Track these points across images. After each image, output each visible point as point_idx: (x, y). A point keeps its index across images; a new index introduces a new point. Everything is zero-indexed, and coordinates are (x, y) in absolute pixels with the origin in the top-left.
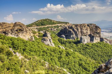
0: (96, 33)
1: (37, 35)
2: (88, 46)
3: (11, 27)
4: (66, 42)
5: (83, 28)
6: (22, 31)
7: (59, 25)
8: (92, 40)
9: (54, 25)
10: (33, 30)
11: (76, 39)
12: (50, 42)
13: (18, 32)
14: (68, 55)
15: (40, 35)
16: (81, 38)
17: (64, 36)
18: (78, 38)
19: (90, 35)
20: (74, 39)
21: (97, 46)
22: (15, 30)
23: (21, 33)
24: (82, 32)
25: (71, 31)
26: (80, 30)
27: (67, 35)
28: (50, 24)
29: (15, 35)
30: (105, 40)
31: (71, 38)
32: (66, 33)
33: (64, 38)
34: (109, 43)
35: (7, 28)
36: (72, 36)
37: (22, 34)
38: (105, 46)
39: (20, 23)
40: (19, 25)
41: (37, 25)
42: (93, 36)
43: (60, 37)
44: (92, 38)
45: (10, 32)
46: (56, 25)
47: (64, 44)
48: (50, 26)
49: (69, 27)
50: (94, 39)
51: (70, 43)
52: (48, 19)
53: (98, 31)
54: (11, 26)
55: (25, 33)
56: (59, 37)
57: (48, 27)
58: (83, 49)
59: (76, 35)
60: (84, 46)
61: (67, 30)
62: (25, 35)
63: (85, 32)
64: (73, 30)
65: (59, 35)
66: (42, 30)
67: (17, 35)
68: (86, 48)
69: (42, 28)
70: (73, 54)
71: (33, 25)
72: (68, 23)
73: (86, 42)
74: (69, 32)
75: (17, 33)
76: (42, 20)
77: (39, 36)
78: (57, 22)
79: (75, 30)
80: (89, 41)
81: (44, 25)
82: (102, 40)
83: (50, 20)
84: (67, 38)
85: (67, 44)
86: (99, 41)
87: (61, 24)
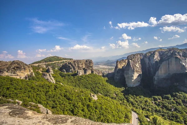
0: (90, 67)
1: (40, 71)
2: (82, 77)
3: (8, 66)
4: (66, 75)
5: (80, 63)
6: (20, 68)
7: (65, 61)
8: (85, 72)
9: (61, 61)
10: (41, 65)
11: (74, 72)
12: (50, 76)
13: (16, 70)
14: (56, 88)
15: (44, 70)
16: (77, 72)
17: (65, 70)
18: (75, 71)
19: (84, 69)
20: (73, 72)
21: (89, 77)
22: (12, 67)
23: (18, 70)
24: (78, 67)
25: (70, 66)
26: (77, 65)
27: (67, 70)
28: (57, 60)
29: (12, 73)
30: (94, 72)
31: (70, 72)
32: (66, 68)
33: (64, 72)
34: (97, 74)
35: (2, 67)
36: (71, 70)
37: (20, 71)
38: (94, 77)
39: (19, 61)
40: (17, 63)
41: (46, 62)
42: (86, 69)
43: (62, 71)
44: (85, 71)
45: (5, 70)
46: (62, 61)
47: (64, 77)
48: (57, 62)
49: (68, 63)
50: (87, 71)
51: (69, 75)
52: (56, 56)
53: (91, 65)
54: (8, 64)
55: (24, 70)
56: (60, 71)
57: (55, 63)
58: (78, 80)
59: (74, 69)
60: (79, 78)
61: (67, 65)
62: (24, 72)
63: (81, 67)
64: (72, 65)
65: (61, 69)
66: (50, 66)
67: (13, 73)
68: (81, 79)
69: (50, 64)
70: (61, 87)
71: (42, 62)
72: (72, 59)
73: (81, 75)
74: (69, 67)
75: (14, 70)
76: (51, 57)
77: (42, 72)
78: (63, 58)
79: (73, 65)
80: (83, 73)
81: (52, 61)
82: (92, 72)
83: (57, 57)
84: (67, 72)
85: (67, 77)
86: (90, 73)
87: (66, 60)
